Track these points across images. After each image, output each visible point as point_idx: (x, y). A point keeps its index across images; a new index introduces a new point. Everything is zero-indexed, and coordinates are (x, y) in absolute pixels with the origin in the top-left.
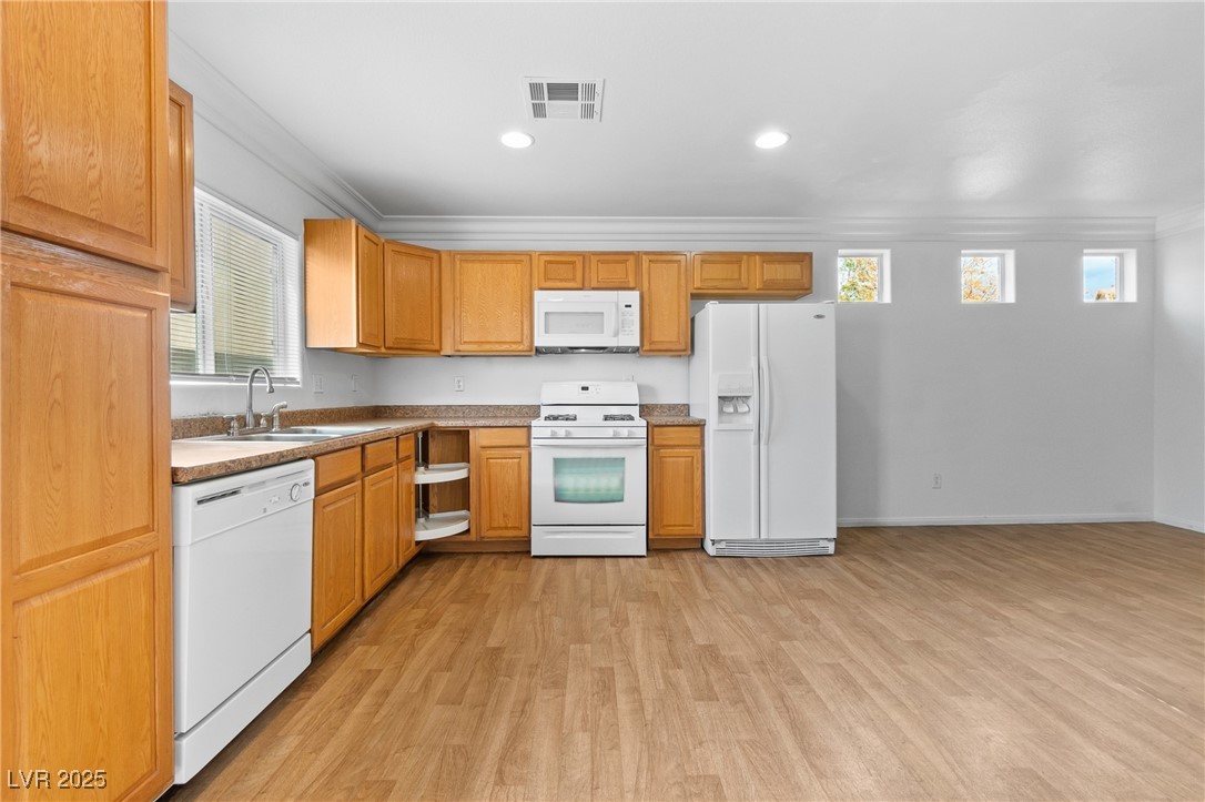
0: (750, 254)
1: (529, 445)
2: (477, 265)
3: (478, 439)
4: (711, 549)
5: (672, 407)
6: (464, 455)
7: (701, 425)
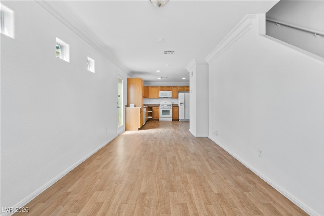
0: (185, 86)
1: (159, 109)
2: (153, 88)
3: (153, 108)
4: (179, 120)
5: (176, 105)
6: (152, 110)
7: (178, 107)
